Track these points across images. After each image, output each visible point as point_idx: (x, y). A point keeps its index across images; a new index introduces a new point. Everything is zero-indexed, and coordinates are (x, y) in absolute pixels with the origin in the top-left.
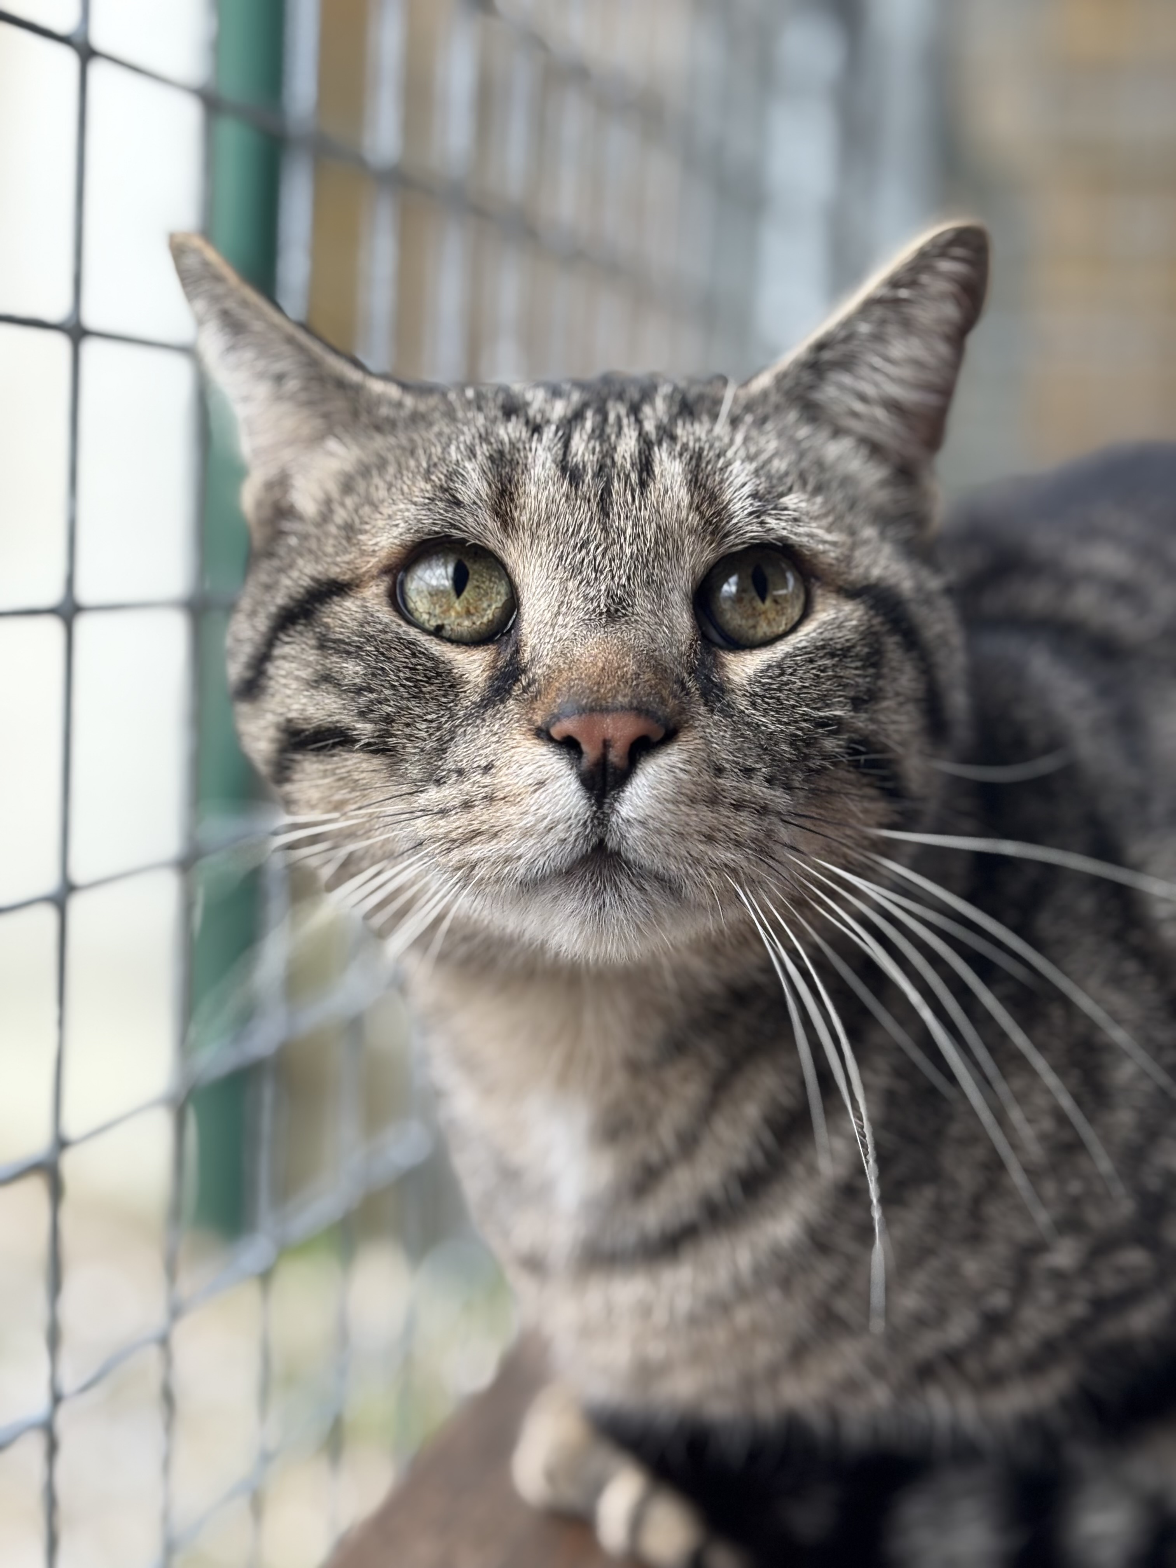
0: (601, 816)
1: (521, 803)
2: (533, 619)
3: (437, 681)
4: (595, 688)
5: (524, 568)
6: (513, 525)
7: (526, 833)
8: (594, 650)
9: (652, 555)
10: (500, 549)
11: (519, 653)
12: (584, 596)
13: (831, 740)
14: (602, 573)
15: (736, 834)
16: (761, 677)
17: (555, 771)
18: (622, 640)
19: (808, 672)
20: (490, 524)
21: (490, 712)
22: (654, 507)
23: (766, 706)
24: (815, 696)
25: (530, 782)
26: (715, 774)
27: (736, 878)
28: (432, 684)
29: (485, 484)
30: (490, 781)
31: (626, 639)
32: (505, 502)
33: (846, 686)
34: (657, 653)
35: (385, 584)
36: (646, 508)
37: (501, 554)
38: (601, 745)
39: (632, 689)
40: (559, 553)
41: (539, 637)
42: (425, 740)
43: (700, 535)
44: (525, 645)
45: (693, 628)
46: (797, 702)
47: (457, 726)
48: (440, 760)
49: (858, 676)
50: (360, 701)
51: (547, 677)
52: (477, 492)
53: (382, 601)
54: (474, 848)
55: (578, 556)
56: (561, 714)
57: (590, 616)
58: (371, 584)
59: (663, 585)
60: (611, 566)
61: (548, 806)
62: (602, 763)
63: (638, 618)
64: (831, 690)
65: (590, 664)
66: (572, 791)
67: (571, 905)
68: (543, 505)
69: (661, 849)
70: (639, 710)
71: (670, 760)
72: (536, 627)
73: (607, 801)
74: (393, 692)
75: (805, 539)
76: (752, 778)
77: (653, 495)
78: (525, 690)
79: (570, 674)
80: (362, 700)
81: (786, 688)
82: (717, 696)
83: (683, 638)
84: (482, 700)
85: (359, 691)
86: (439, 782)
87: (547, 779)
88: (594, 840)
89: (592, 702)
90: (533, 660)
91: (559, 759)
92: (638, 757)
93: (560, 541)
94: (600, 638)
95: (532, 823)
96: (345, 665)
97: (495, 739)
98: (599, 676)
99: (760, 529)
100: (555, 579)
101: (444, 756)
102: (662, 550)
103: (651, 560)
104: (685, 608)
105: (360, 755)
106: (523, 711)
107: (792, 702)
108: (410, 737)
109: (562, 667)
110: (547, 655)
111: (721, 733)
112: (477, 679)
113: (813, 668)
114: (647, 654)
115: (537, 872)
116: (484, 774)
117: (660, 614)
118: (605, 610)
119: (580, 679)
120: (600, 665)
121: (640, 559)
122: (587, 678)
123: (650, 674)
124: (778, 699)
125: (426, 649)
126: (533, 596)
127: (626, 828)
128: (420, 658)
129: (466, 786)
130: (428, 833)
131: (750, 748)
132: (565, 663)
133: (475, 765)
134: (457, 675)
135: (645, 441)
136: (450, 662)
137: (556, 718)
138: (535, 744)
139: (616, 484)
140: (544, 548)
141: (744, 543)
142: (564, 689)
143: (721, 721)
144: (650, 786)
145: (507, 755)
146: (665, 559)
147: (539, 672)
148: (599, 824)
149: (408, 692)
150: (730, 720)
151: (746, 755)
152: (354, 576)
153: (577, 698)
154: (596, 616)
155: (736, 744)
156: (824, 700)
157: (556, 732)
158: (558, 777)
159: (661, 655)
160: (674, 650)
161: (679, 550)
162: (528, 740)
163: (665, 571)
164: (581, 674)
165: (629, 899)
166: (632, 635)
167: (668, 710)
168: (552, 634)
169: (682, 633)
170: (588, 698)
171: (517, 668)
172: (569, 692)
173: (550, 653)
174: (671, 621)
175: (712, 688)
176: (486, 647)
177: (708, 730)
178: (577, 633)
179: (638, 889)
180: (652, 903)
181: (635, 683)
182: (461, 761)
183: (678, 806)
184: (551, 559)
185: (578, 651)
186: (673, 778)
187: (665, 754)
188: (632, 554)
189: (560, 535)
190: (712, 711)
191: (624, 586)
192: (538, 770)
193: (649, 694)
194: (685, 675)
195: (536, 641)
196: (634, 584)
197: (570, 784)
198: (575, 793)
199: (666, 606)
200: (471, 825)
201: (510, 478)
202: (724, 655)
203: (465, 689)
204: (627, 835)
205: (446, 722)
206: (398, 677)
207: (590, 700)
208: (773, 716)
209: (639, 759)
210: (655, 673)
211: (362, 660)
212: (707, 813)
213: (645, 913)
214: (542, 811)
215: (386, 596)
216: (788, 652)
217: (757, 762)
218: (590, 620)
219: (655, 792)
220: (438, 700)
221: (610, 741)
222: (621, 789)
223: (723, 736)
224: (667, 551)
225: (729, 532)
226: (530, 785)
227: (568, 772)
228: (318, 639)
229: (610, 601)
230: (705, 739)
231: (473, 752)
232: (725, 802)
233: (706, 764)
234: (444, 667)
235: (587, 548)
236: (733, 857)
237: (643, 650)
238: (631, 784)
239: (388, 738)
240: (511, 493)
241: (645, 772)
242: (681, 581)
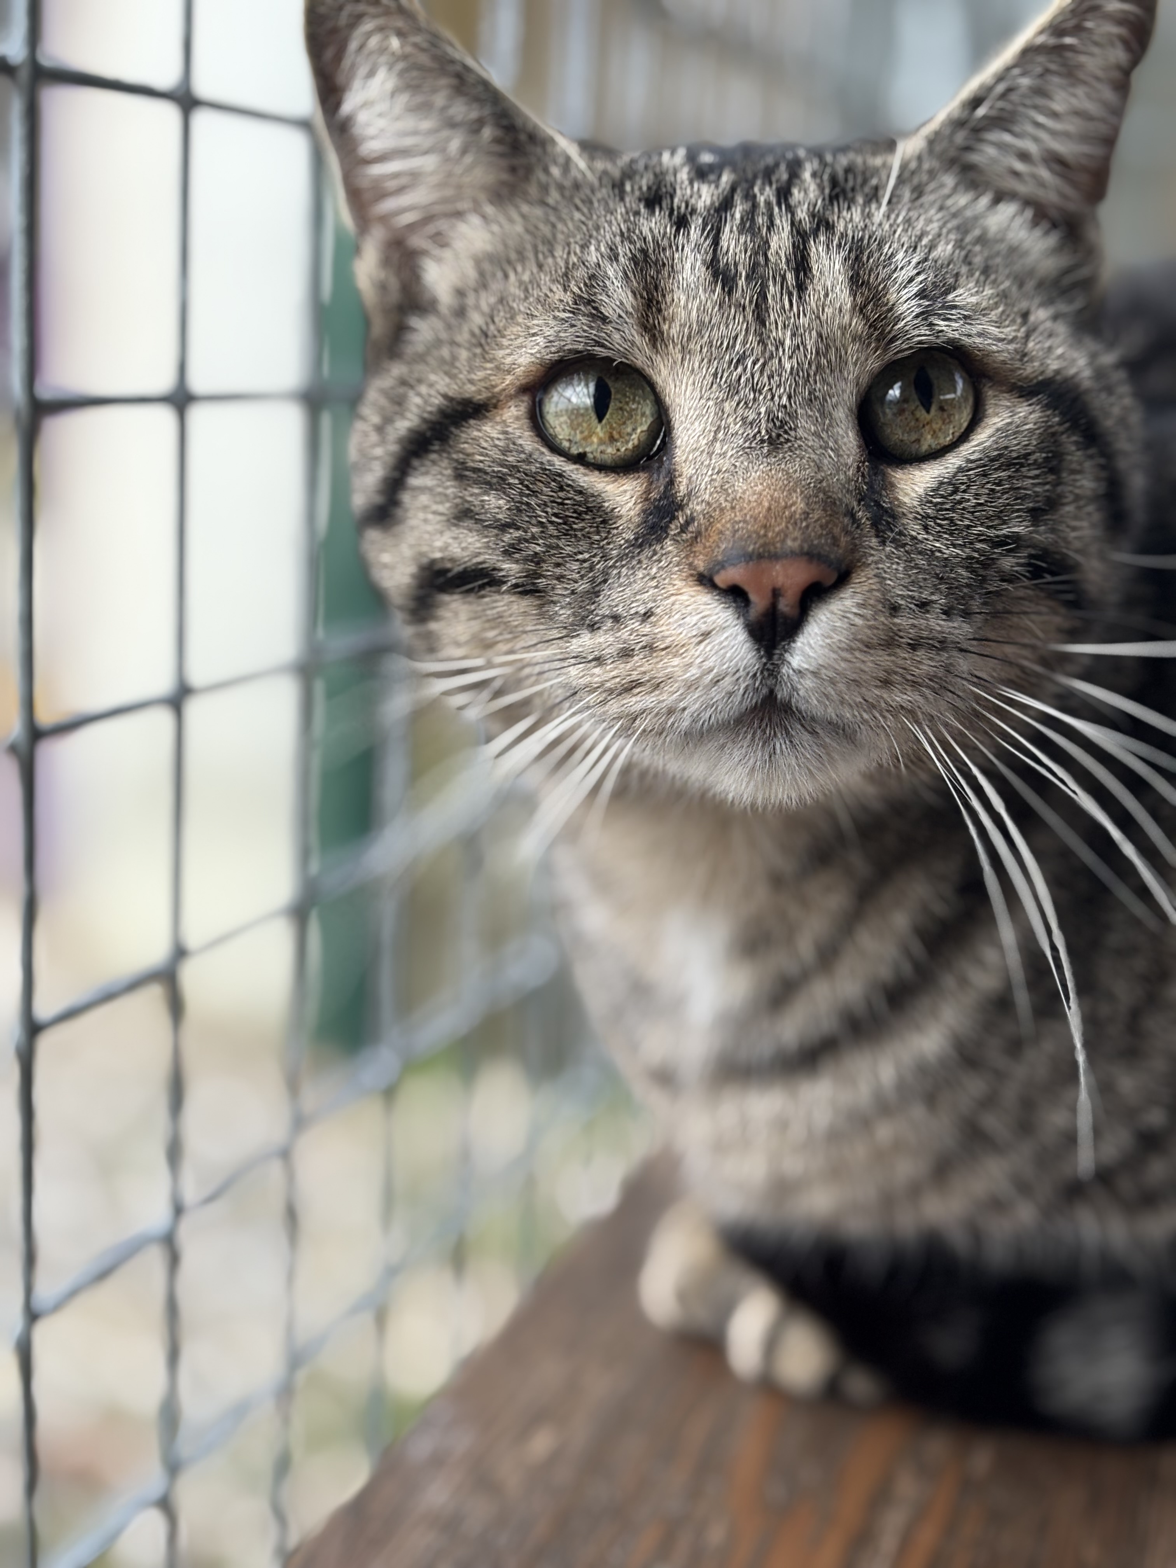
0: (771, 667)
1: (684, 655)
2: (686, 447)
3: (588, 517)
4: (762, 532)
5: (675, 387)
6: (663, 340)
7: (691, 686)
8: (757, 486)
9: (814, 367)
10: (648, 366)
11: (674, 484)
12: (742, 419)
13: (1010, 559)
14: (760, 393)
15: (913, 675)
16: (932, 496)
17: (720, 622)
18: (788, 473)
19: (983, 487)
20: (638, 339)
21: (648, 552)
22: (814, 313)
23: (938, 529)
24: (991, 513)
25: (694, 633)
26: (890, 614)
27: (913, 717)
28: (583, 520)
29: (630, 294)
30: (649, 630)
31: (791, 471)
32: (652, 313)
33: (1024, 498)
34: (824, 484)
35: (525, 404)
36: (805, 315)
37: (650, 371)
38: (770, 594)
39: (801, 532)
40: (714, 370)
41: (694, 468)
42: (576, 582)
43: (864, 341)
44: (680, 476)
45: (859, 447)
46: (971, 521)
47: (611, 567)
48: (593, 603)
49: (1034, 485)
50: (505, 539)
51: (707, 516)
52: (622, 303)
53: (522, 425)
54: (634, 699)
55: (735, 374)
56: (726, 561)
57: (751, 443)
58: (510, 404)
59: (827, 401)
60: (770, 384)
61: (714, 658)
62: (772, 612)
63: (802, 444)
64: (1008, 504)
65: (755, 504)
66: (740, 643)
67: (737, 754)
68: (694, 314)
69: (836, 697)
70: (810, 555)
71: (844, 605)
72: (691, 455)
73: (777, 652)
74: (541, 529)
75: (978, 340)
76: (928, 612)
77: (812, 298)
78: (684, 529)
79: (733, 515)
80: (507, 538)
81: (960, 507)
82: (888, 523)
83: (850, 461)
84: (636, 539)
85: (504, 527)
86: (593, 627)
87: (714, 629)
88: (765, 691)
89: (759, 548)
90: (689, 494)
91: (724, 608)
92: (809, 604)
93: (714, 356)
94: (763, 472)
95: (697, 676)
96: (486, 498)
97: (654, 583)
98: (765, 517)
99: (928, 333)
100: (709, 399)
101: (597, 599)
102: (824, 361)
103: (812, 373)
104: (850, 425)
105: (507, 598)
106: (683, 555)
107: (967, 523)
108: (560, 578)
109: (724, 505)
110: (706, 489)
111: (894, 566)
112: (629, 513)
113: (988, 483)
114: (814, 487)
115: (702, 725)
116: (643, 621)
117: (824, 435)
118: (766, 437)
119: (745, 521)
120: (766, 504)
121: (801, 374)
122: (752, 520)
123: (819, 512)
124: (951, 520)
125: (573, 480)
126: (686, 420)
127: (797, 679)
128: (568, 491)
129: (624, 634)
130: (583, 681)
131: (925, 579)
132: (726, 500)
133: (632, 611)
134: (609, 510)
135: (798, 232)
136: (600, 496)
137: (721, 566)
138: (699, 591)
139: (771, 288)
140: (697, 364)
141: (911, 348)
142: (727, 533)
143: (893, 553)
144: (823, 635)
145: (668, 602)
146: (828, 371)
147: (698, 508)
148: (769, 675)
149: (557, 530)
150: (902, 550)
151: (921, 587)
152: (490, 395)
153: (743, 543)
154: (757, 443)
155: (910, 576)
156: (1001, 516)
157: (722, 579)
158: (724, 628)
159: (829, 486)
160: (842, 477)
161: (842, 360)
162: (691, 587)
163: (827, 384)
164: (746, 515)
165: (801, 743)
166: (797, 466)
167: (841, 551)
168: (709, 465)
169: (848, 456)
170: (755, 543)
171: (673, 502)
172: (734, 536)
173: (709, 486)
174: (836, 442)
175: (883, 516)
176: (637, 475)
177: (880, 566)
178: (737, 464)
179: (809, 732)
180: (824, 746)
181: (804, 524)
182: (616, 606)
183: (853, 654)
184: (705, 376)
185: (740, 486)
186: (848, 625)
187: (837, 598)
188: (792, 368)
189: (713, 349)
190: (883, 543)
191: (785, 407)
192: (702, 621)
193: (820, 536)
194: (855, 504)
195: (691, 471)
196: (795, 403)
197: (737, 635)
198: (743, 645)
199: (830, 425)
200: (630, 675)
201: (656, 284)
202: (892, 473)
203: (618, 525)
204: (799, 687)
205: (599, 562)
206: (546, 512)
207: (757, 546)
208: (947, 539)
209: (811, 606)
210: (824, 510)
211: (504, 493)
212: (884, 659)
213: (818, 757)
214: (708, 664)
215: (527, 419)
216: (960, 465)
217: (932, 594)
218: (750, 448)
219: (828, 641)
220: (590, 538)
221: (779, 589)
222: (792, 639)
223: (896, 569)
224: (829, 362)
225: (895, 336)
226: (695, 636)
227: (735, 622)
228: (456, 469)
229: (771, 425)
230: (878, 577)
231: (629, 598)
232: (901, 643)
233: (881, 605)
234: (594, 501)
235: (743, 364)
236: (909, 698)
237: (810, 483)
238: (803, 633)
239: (537, 579)
240: (658, 302)
241: (818, 620)
242: (845, 394)
